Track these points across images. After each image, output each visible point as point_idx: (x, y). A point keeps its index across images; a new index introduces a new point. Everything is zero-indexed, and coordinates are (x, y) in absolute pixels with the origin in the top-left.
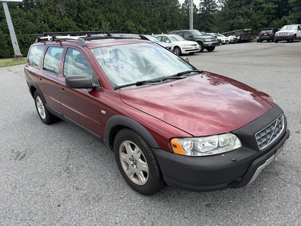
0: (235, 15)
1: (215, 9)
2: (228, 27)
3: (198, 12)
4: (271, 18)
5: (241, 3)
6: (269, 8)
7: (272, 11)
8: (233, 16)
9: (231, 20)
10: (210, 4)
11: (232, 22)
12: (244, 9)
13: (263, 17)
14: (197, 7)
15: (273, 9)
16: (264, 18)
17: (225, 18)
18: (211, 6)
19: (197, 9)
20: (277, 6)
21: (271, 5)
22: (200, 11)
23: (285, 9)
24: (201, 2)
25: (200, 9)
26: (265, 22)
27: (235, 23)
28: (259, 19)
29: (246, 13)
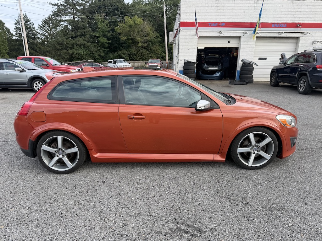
0: (73, 45)
1: (36, 36)
2: (67, 56)
3: (14, 38)
4: (106, 51)
5: (77, 34)
6: (104, 42)
7: (107, 45)
8: (70, 46)
9: (69, 50)
10: (29, 30)
11: (70, 52)
12: (81, 40)
13: (99, 50)
14: (11, 31)
15: (107, 43)
16: (101, 51)
17: (62, 48)
18: (30, 32)
19: (12, 34)
20: (110, 41)
21: (105, 40)
22: (17, 36)
23: (116, 45)
24: (17, 26)
25: (16, 34)
26: (103, 54)
27: (74, 53)
28: (96, 51)
29: (83, 45)
